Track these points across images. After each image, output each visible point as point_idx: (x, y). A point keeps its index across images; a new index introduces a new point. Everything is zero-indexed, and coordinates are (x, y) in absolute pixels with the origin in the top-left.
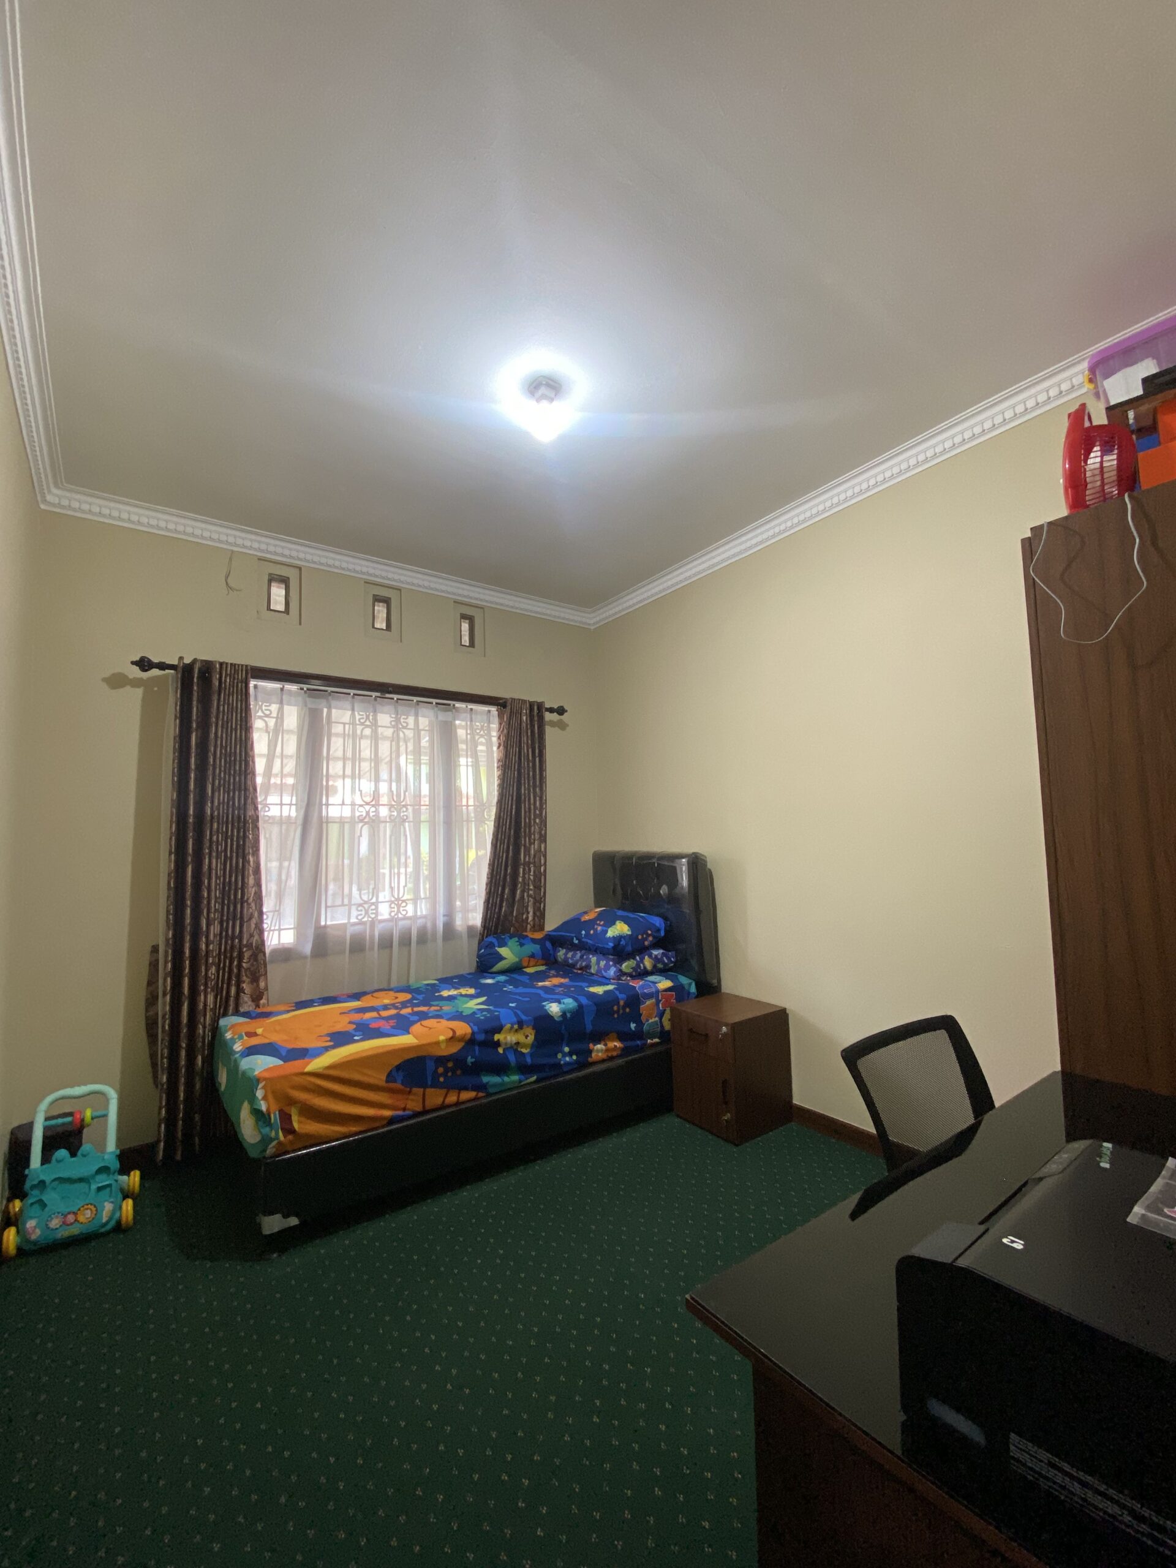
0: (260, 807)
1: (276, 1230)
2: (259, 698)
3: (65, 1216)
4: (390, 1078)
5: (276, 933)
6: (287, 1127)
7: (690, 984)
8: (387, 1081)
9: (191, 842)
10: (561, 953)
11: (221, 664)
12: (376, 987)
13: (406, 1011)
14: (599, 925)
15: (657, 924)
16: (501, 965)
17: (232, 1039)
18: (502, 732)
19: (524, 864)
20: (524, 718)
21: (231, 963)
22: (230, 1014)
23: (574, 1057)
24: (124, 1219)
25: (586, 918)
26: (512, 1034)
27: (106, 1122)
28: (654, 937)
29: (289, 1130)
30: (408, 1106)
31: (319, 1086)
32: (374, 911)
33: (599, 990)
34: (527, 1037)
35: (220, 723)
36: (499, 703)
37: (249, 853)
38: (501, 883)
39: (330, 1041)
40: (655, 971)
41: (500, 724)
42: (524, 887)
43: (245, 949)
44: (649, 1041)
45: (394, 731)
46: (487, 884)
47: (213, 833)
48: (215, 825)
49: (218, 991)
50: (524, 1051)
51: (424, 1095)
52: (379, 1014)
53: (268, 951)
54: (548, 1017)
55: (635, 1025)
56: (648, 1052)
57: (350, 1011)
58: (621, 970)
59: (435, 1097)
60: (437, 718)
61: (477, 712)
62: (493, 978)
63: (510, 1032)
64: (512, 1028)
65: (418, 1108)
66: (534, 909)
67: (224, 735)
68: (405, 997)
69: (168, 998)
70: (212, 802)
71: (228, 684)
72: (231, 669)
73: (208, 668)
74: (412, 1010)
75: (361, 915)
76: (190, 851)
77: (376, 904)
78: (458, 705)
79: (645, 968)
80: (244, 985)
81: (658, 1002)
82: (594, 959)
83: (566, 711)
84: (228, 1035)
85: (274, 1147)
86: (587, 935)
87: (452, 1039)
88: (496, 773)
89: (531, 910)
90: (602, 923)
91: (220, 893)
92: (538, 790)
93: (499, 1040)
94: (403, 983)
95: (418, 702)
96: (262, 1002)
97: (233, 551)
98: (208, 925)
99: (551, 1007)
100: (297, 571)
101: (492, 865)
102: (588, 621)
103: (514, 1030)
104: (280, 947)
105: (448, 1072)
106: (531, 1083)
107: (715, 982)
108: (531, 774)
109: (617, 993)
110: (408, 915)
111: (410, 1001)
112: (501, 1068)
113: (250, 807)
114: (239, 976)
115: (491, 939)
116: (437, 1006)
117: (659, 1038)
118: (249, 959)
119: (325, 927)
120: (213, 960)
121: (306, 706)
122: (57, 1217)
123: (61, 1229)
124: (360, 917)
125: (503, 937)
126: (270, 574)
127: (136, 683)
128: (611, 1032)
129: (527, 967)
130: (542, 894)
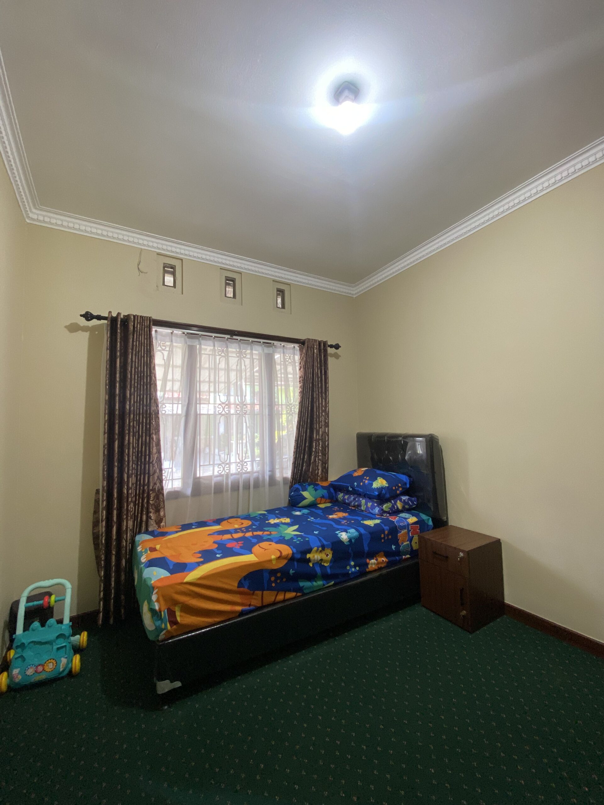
0: (160, 405)
1: (166, 690)
2: (158, 339)
3: (37, 667)
4: (240, 585)
5: (171, 481)
6: (172, 619)
7: (429, 519)
8: (238, 587)
9: (117, 427)
10: (340, 496)
11: (134, 316)
12: (230, 515)
13: (249, 534)
14: (366, 479)
15: (405, 480)
16: (304, 503)
17: (141, 552)
18: (302, 360)
19: (316, 440)
20: (315, 351)
21: (143, 501)
22: (143, 532)
23: (357, 568)
24: (73, 670)
25: (356, 474)
26: (318, 553)
27: (64, 604)
28: (403, 488)
29: (174, 622)
30: (252, 603)
31: (193, 591)
32: (228, 468)
33: (370, 523)
34: (327, 555)
35: (134, 352)
36: (301, 342)
37: (153, 433)
38: (302, 452)
39: (200, 558)
40: (404, 510)
41: (301, 355)
42: (316, 455)
43: (151, 492)
44: (403, 557)
45: (239, 360)
46: (294, 452)
47: (131, 421)
48: (132, 416)
49: (135, 518)
50: (326, 564)
51: (262, 594)
52: (232, 536)
53: (165, 492)
54: (341, 542)
55: (395, 547)
56: (404, 565)
57: (214, 533)
58: (382, 510)
59: (269, 597)
60: (264, 351)
61: (286, 348)
62: (300, 511)
63: (316, 553)
64: (318, 549)
65: (259, 604)
66: (322, 467)
67: (137, 360)
68: (247, 523)
69: (104, 523)
70: (130, 402)
71: (138, 328)
72: (140, 319)
73: (127, 319)
74: (253, 533)
75: (220, 470)
76: (117, 432)
77: (229, 464)
78: (276, 343)
79: (398, 508)
80: (151, 515)
81: (409, 531)
82: (363, 501)
83: (340, 347)
84: (139, 549)
85: (164, 634)
86: (358, 485)
87: (280, 558)
88: (298, 385)
89: (320, 468)
90: (368, 478)
91: (135, 458)
92: (324, 395)
93: (310, 558)
94: (246, 513)
95: (252, 341)
96: (162, 524)
97: (142, 249)
98: (128, 478)
99: (342, 535)
100: (181, 261)
101: (297, 441)
102: (352, 292)
103: (319, 551)
104: (173, 490)
105: (277, 580)
106: (330, 586)
107: (445, 518)
108: (320, 385)
109: (383, 525)
110: (248, 471)
111: (250, 527)
112: (311, 577)
113: (153, 404)
114: (148, 509)
115: (297, 486)
116: (267, 531)
117: (409, 555)
118: (154, 498)
119: (199, 478)
120: (131, 499)
121: (186, 343)
122: (31, 668)
123: (33, 676)
124: (220, 472)
125: (304, 485)
126: (164, 263)
127: (85, 329)
128: (381, 551)
129: (320, 504)
130: (327, 458)
